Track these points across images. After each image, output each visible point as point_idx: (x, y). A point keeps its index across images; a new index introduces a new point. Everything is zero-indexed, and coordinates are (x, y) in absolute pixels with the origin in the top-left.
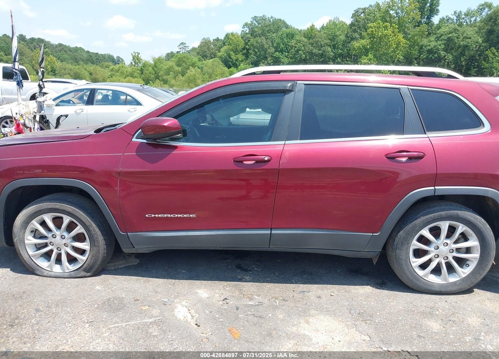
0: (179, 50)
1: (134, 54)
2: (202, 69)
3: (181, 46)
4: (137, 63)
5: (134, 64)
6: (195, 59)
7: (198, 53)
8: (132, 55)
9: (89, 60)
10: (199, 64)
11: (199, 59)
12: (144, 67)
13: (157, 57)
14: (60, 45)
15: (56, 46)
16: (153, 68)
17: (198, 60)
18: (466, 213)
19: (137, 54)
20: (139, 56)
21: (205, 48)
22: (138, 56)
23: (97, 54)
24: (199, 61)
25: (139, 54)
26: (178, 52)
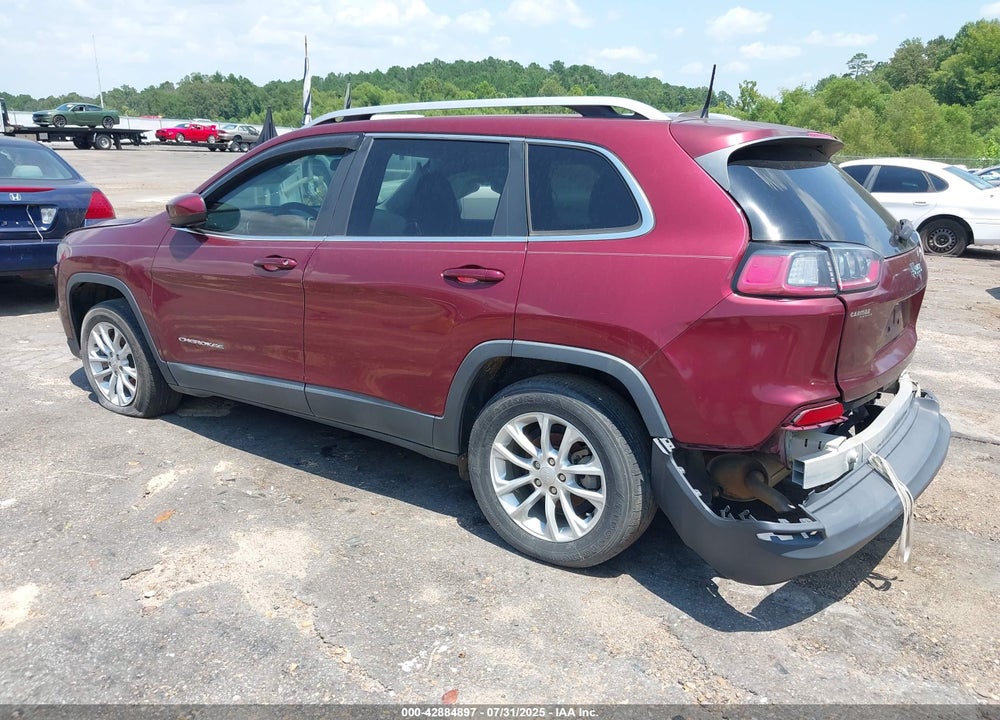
0: (849, 71)
1: (744, 86)
2: (878, 110)
3: (857, 62)
4: (749, 103)
5: (741, 105)
6: (873, 89)
7: (888, 76)
8: (740, 87)
9: (662, 102)
10: (881, 99)
11: (881, 87)
12: (758, 110)
13: (792, 89)
14: (620, 75)
15: (612, 78)
16: (776, 113)
17: (878, 92)
18: (574, 401)
19: (750, 85)
20: (755, 89)
21: (905, 62)
22: (752, 89)
23: (683, 88)
24: (882, 92)
25: (754, 84)
26: (846, 75)
